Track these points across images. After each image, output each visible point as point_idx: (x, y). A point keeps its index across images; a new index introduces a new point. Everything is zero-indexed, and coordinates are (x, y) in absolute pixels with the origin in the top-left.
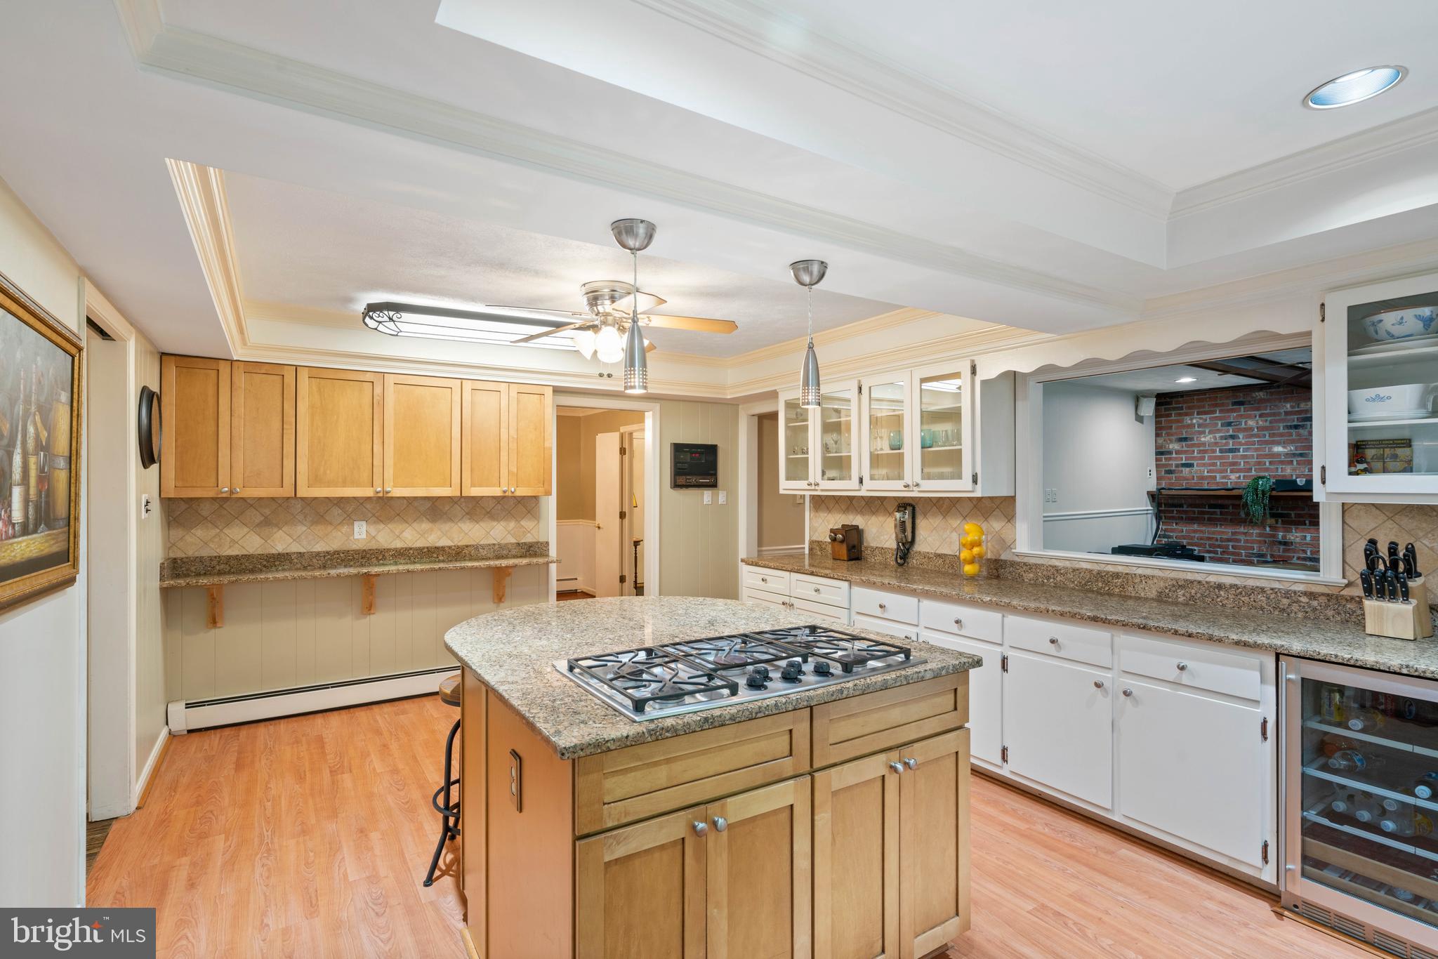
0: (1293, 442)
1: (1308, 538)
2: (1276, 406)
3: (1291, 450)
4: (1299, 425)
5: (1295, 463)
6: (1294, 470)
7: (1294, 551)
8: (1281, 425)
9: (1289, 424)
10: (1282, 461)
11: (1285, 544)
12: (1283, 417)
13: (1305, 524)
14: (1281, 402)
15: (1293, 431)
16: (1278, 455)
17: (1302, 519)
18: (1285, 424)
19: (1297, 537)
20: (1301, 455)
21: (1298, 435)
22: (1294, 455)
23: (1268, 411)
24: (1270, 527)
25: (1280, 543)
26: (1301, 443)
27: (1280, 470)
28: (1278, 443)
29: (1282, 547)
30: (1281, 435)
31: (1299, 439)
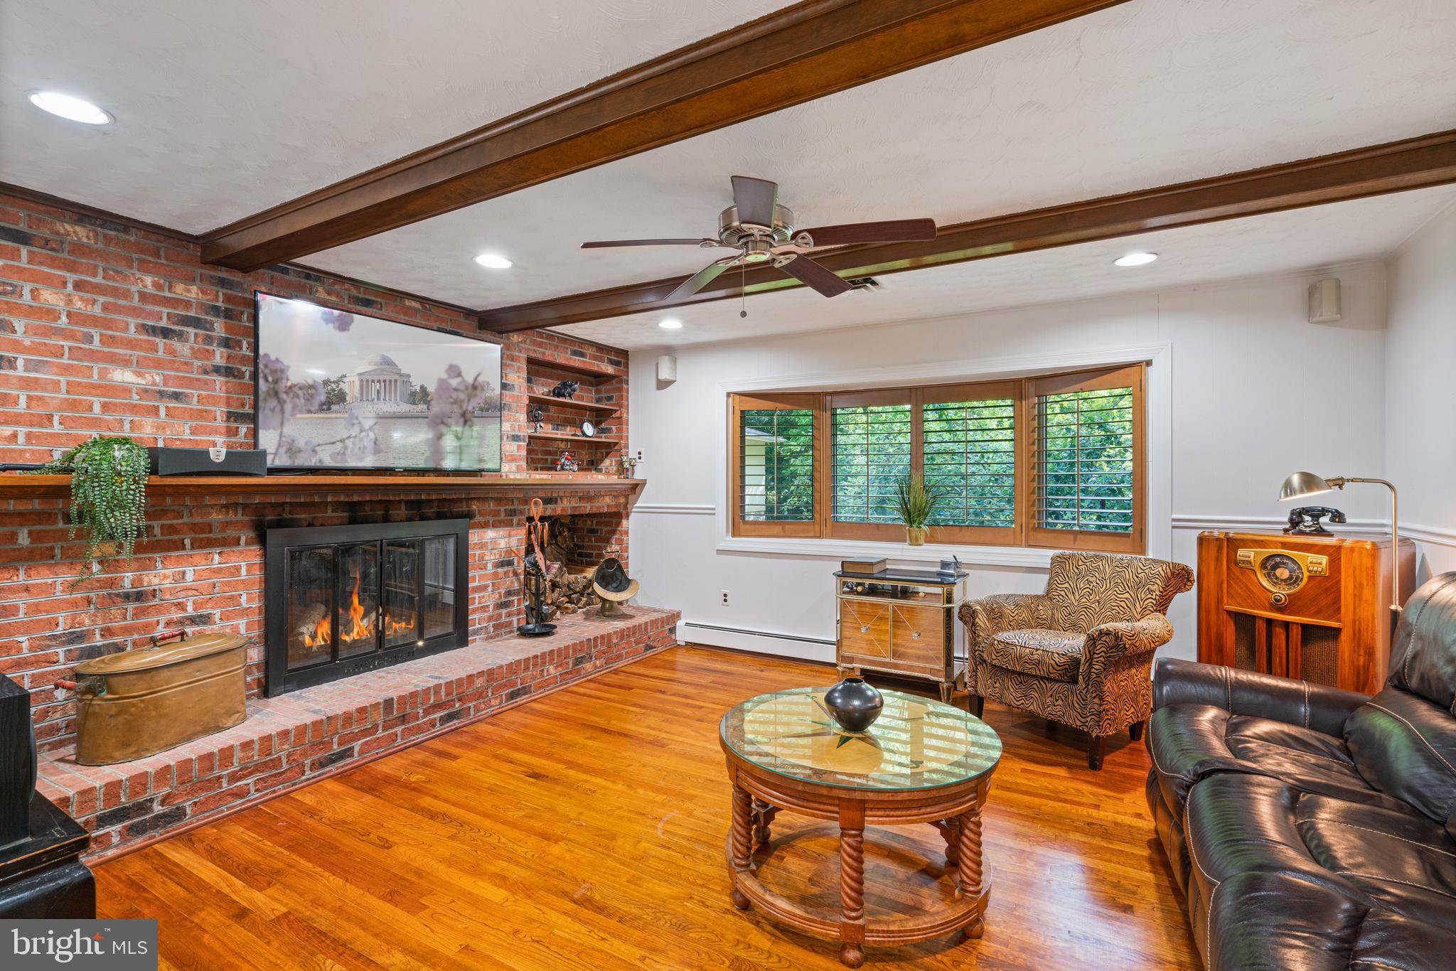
0: (158, 364)
1: (190, 576)
2: (116, 272)
3: (154, 384)
4: (171, 330)
5: (163, 412)
6: (161, 427)
7: (159, 610)
8: (133, 322)
9: (150, 323)
10: (135, 406)
11: (139, 596)
12: (136, 301)
13: (184, 548)
14: (131, 267)
15: (160, 342)
16: (125, 390)
17: (175, 537)
18: (140, 321)
19: (165, 577)
20: (176, 396)
21: (173, 352)
22: (161, 394)
23: (99, 280)
24: (101, 563)
25: (127, 597)
26: (178, 370)
27: (127, 426)
28: (125, 363)
29: (131, 606)
30: (132, 344)
31: (170, 362)
